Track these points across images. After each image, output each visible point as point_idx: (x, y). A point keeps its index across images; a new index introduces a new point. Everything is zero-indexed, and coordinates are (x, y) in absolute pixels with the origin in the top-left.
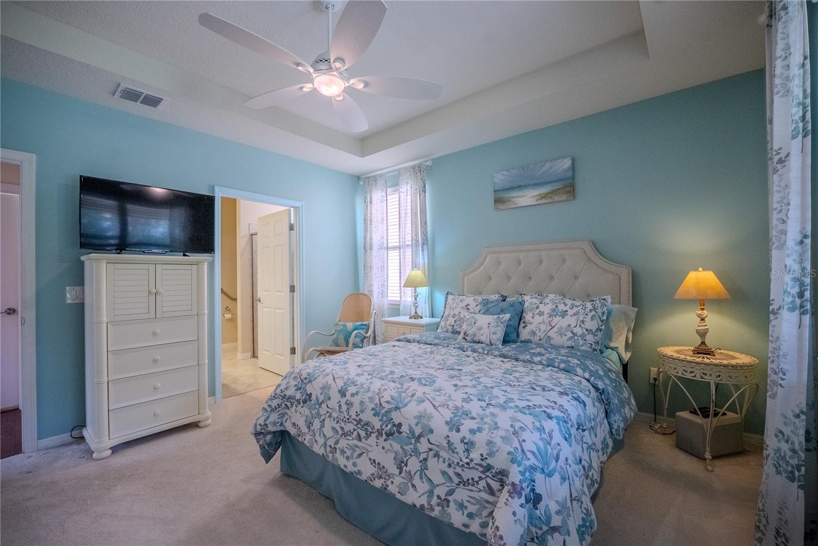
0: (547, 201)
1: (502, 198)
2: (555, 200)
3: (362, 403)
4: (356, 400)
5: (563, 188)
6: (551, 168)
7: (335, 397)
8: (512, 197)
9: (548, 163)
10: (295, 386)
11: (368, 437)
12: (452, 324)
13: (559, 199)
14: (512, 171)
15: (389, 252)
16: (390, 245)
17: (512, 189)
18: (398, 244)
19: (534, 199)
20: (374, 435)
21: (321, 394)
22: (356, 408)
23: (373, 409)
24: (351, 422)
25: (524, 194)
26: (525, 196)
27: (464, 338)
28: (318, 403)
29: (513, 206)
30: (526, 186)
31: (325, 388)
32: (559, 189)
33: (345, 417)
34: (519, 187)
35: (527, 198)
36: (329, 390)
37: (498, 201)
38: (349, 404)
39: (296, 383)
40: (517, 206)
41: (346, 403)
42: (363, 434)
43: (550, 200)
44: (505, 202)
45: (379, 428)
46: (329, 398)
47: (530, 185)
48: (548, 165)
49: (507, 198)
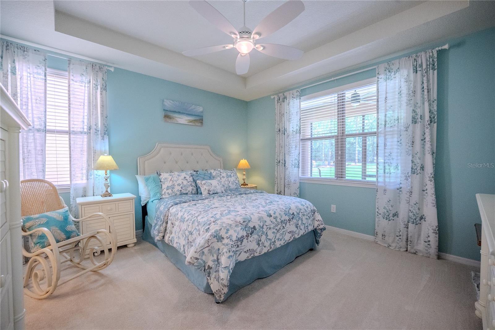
0: (193, 124)
1: (169, 115)
2: (196, 125)
3: (280, 214)
4: (277, 215)
5: (199, 120)
6: (195, 108)
7: (268, 219)
8: (175, 117)
9: (193, 106)
10: (241, 230)
11: (286, 225)
12: (179, 190)
13: (198, 125)
14: (176, 102)
15: (47, 135)
16: (48, 128)
17: (175, 112)
18: (67, 129)
19: (187, 121)
20: (288, 223)
21: (260, 223)
22: (279, 217)
23: (284, 214)
24: (280, 224)
25: (181, 117)
26: (182, 118)
27: (208, 193)
28: (261, 228)
29: (176, 122)
30: (183, 113)
31: (260, 219)
32: (197, 120)
33: (276, 224)
34: (179, 113)
35: (183, 119)
36: (263, 218)
37: (166, 116)
38: (275, 218)
39: (241, 227)
40: (178, 122)
41: (274, 218)
42: (284, 225)
43: (194, 124)
44: (171, 118)
45: (288, 219)
46: (266, 222)
47: (185, 113)
48: (193, 107)
49: (172, 116)
